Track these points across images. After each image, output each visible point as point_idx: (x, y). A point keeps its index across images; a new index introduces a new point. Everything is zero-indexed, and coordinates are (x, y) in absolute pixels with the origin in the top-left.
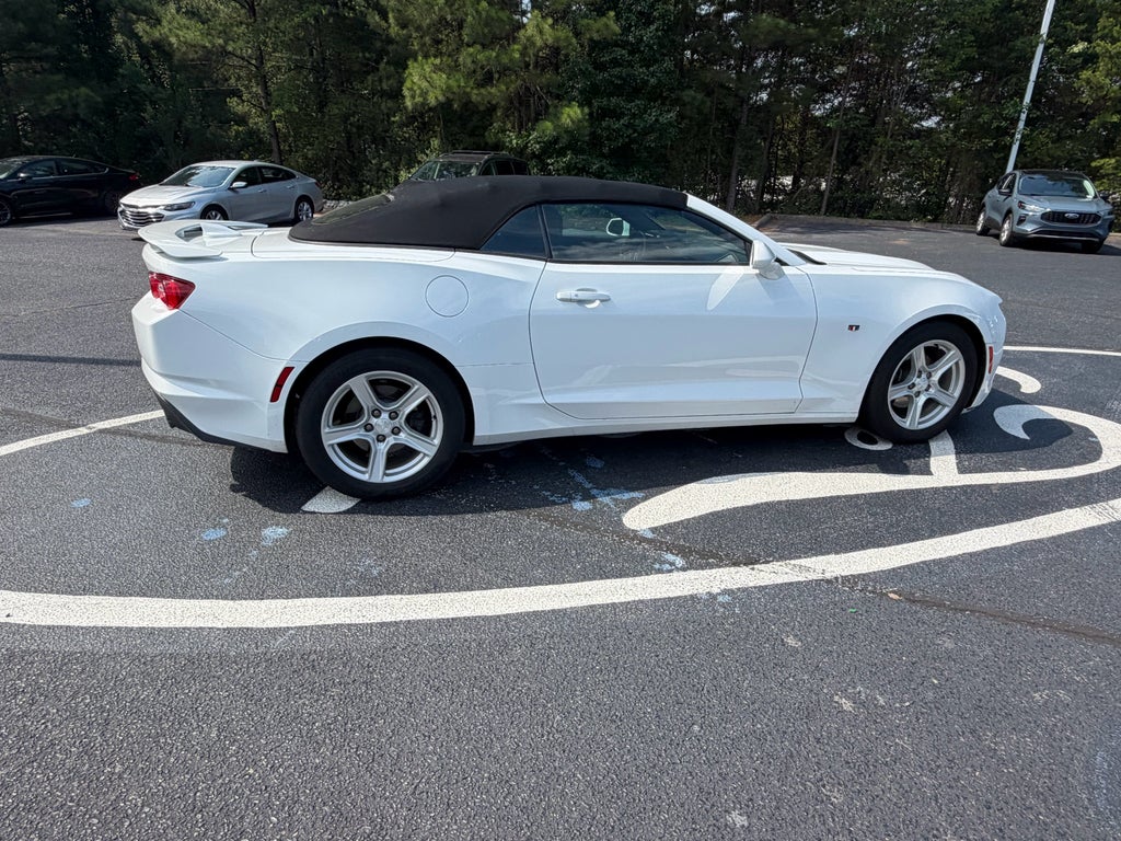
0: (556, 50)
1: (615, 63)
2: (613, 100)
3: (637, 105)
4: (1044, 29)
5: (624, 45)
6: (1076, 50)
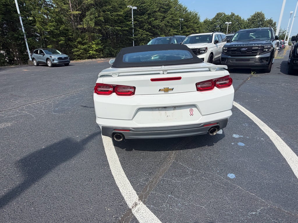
6: (30, 19)
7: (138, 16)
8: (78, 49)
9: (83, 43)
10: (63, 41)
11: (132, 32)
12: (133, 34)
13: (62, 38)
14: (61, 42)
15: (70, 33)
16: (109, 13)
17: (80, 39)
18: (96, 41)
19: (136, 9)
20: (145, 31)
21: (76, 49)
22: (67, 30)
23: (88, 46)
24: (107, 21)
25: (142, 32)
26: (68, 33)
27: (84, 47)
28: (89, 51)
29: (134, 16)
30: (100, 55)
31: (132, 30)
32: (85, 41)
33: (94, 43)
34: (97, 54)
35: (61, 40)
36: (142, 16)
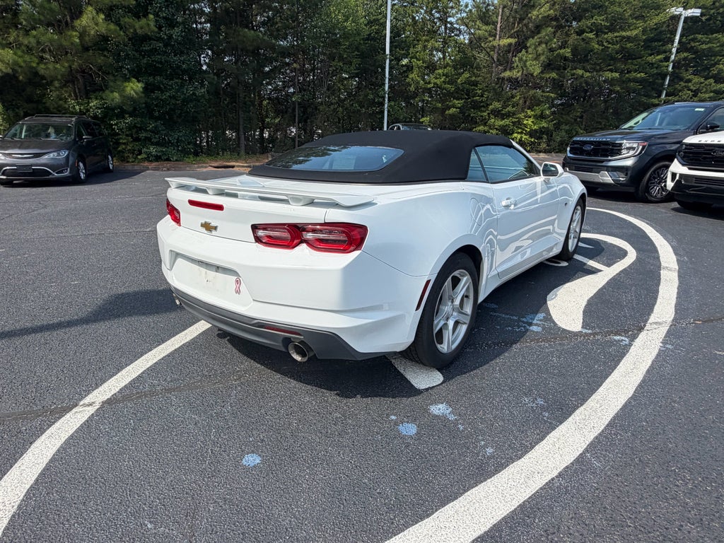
0: (105, 38)
1: (154, 51)
2: (158, 78)
3: (176, 83)
4: (388, 52)
5: (159, 39)
6: (404, 63)
7: (699, 36)
8: (486, 128)
9: (503, 115)
10: (455, 109)
11: (663, 84)
12: (665, 92)
13: (457, 102)
14: (452, 111)
15: (480, 89)
16: (591, 35)
17: (496, 105)
18: (538, 110)
19: (699, 15)
20: (712, 81)
21: (482, 127)
22: (475, 84)
23: (512, 122)
24: (582, 56)
25: (702, 83)
26: (474, 89)
27: (502, 123)
28: (513, 133)
29: (681, 36)
30: (539, 144)
31: (664, 79)
32: (509, 109)
33: (530, 113)
34: (531, 142)
35: (454, 106)
36: (714, 35)
